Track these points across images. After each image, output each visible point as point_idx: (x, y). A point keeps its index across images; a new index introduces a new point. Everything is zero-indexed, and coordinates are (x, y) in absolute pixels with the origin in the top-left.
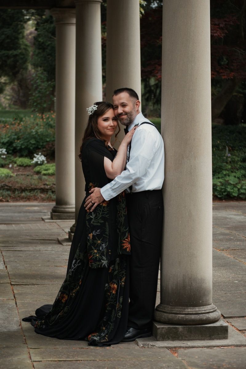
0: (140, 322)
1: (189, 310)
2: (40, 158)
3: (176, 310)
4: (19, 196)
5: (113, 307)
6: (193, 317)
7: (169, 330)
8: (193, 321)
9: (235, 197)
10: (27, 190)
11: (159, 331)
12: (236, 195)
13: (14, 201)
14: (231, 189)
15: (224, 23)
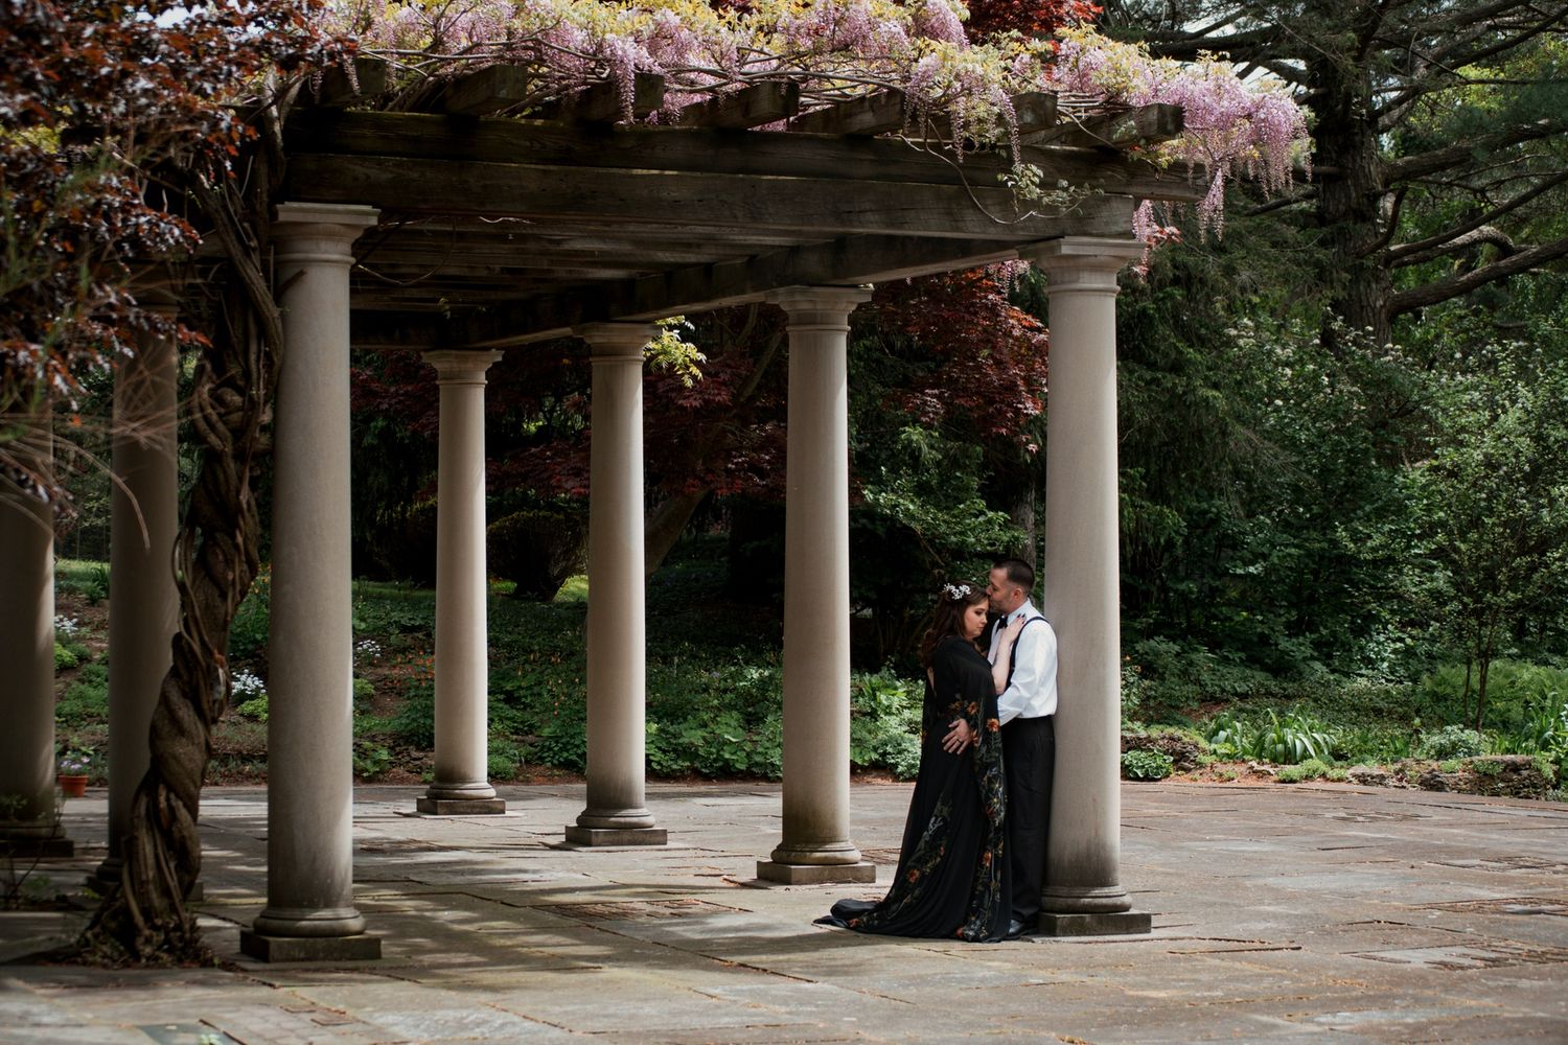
0: (1027, 912)
1: (1097, 892)
2: (249, 682)
3: (1077, 892)
4: (238, 773)
5: (987, 886)
6: (1104, 901)
7: (1072, 921)
8: (1105, 906)
9: (741, 771)
10: (254, 757)
11: (1059, 923)
12: (742, 767)
13: (229, 783)
14: (732, 754)
15: (729, 371)
